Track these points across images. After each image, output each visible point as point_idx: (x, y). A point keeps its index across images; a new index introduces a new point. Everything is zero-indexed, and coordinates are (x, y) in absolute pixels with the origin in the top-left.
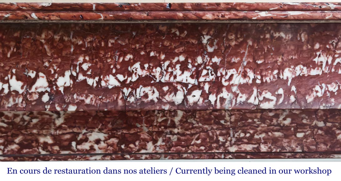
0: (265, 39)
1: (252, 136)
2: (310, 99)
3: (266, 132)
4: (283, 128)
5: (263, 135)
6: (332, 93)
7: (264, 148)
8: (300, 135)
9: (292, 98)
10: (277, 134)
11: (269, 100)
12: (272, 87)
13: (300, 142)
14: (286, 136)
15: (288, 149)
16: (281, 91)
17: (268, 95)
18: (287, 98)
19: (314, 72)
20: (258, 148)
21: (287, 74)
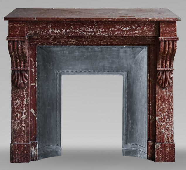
0: (106, 23)
1: (106, 41)
2: (115, 34)
3: (110, 40)
4: (113, 39)
5: (109, 41)
6: (119, 33)
7: (109, 44)
8: (117, 41)
9: (111, 34)
10: (112, 40)
11: (107, 35)
12: (107, 32)
13: (117, 42)
14: (114, 41)
15: (114, 44)
16: (109, 33)
17: (107, 34)
18: (110, 34)
19: (115, 29)
20: (108, 43)
21: (110, 29)
